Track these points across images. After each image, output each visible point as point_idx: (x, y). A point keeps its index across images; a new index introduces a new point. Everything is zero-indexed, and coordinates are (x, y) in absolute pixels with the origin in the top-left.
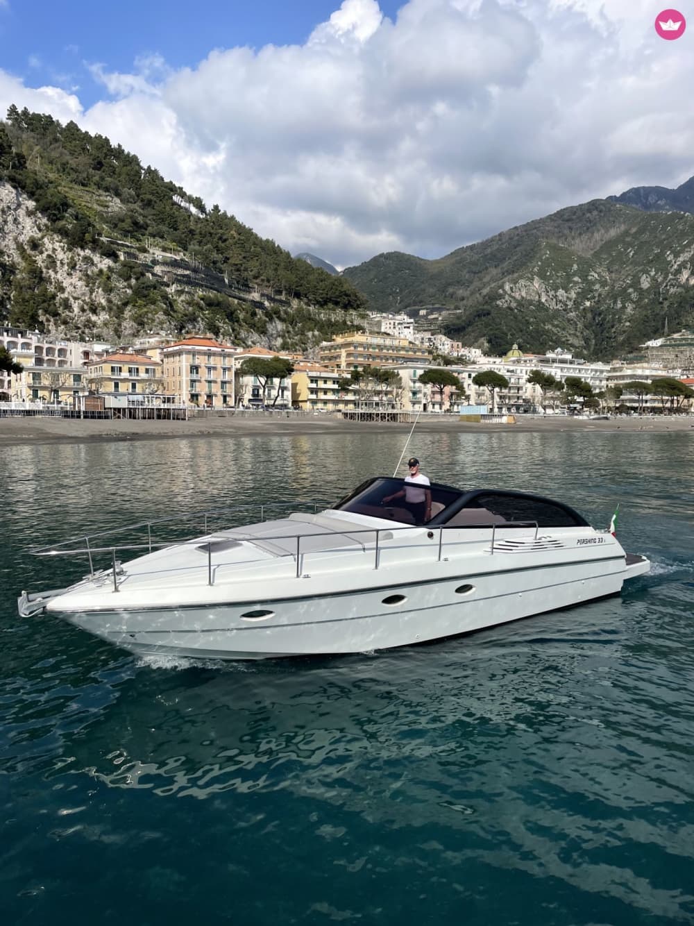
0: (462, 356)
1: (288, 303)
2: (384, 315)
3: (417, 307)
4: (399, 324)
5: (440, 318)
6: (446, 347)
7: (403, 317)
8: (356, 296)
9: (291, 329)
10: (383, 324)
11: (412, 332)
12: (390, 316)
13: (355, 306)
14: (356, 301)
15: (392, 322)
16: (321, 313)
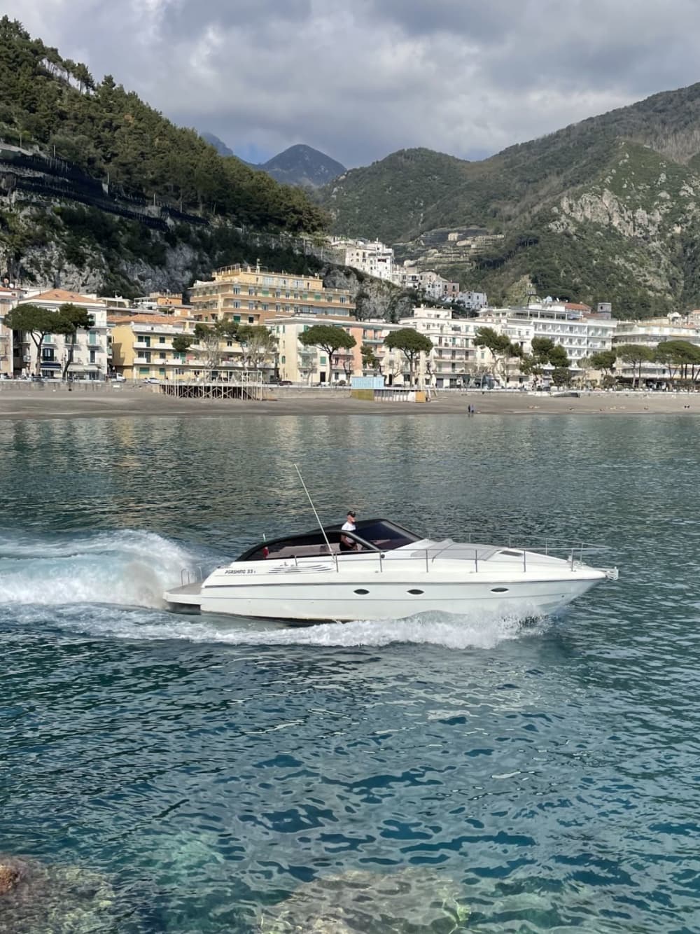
0: (459, 302)
1: (205, 221)
2: (351, 242)
3: (446, 229)
4: (371, 255)
5: (473, 246)
6: (437, 289)
7: (378, 246)
8: (310, 214)
9: (208, 259)
10: (348, 255)
11: (389, 266)
12: (361, 243)
13: (309, 227)
14: (310, 220)
15: (361, 252)
16: (256, 236)
